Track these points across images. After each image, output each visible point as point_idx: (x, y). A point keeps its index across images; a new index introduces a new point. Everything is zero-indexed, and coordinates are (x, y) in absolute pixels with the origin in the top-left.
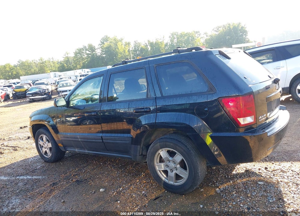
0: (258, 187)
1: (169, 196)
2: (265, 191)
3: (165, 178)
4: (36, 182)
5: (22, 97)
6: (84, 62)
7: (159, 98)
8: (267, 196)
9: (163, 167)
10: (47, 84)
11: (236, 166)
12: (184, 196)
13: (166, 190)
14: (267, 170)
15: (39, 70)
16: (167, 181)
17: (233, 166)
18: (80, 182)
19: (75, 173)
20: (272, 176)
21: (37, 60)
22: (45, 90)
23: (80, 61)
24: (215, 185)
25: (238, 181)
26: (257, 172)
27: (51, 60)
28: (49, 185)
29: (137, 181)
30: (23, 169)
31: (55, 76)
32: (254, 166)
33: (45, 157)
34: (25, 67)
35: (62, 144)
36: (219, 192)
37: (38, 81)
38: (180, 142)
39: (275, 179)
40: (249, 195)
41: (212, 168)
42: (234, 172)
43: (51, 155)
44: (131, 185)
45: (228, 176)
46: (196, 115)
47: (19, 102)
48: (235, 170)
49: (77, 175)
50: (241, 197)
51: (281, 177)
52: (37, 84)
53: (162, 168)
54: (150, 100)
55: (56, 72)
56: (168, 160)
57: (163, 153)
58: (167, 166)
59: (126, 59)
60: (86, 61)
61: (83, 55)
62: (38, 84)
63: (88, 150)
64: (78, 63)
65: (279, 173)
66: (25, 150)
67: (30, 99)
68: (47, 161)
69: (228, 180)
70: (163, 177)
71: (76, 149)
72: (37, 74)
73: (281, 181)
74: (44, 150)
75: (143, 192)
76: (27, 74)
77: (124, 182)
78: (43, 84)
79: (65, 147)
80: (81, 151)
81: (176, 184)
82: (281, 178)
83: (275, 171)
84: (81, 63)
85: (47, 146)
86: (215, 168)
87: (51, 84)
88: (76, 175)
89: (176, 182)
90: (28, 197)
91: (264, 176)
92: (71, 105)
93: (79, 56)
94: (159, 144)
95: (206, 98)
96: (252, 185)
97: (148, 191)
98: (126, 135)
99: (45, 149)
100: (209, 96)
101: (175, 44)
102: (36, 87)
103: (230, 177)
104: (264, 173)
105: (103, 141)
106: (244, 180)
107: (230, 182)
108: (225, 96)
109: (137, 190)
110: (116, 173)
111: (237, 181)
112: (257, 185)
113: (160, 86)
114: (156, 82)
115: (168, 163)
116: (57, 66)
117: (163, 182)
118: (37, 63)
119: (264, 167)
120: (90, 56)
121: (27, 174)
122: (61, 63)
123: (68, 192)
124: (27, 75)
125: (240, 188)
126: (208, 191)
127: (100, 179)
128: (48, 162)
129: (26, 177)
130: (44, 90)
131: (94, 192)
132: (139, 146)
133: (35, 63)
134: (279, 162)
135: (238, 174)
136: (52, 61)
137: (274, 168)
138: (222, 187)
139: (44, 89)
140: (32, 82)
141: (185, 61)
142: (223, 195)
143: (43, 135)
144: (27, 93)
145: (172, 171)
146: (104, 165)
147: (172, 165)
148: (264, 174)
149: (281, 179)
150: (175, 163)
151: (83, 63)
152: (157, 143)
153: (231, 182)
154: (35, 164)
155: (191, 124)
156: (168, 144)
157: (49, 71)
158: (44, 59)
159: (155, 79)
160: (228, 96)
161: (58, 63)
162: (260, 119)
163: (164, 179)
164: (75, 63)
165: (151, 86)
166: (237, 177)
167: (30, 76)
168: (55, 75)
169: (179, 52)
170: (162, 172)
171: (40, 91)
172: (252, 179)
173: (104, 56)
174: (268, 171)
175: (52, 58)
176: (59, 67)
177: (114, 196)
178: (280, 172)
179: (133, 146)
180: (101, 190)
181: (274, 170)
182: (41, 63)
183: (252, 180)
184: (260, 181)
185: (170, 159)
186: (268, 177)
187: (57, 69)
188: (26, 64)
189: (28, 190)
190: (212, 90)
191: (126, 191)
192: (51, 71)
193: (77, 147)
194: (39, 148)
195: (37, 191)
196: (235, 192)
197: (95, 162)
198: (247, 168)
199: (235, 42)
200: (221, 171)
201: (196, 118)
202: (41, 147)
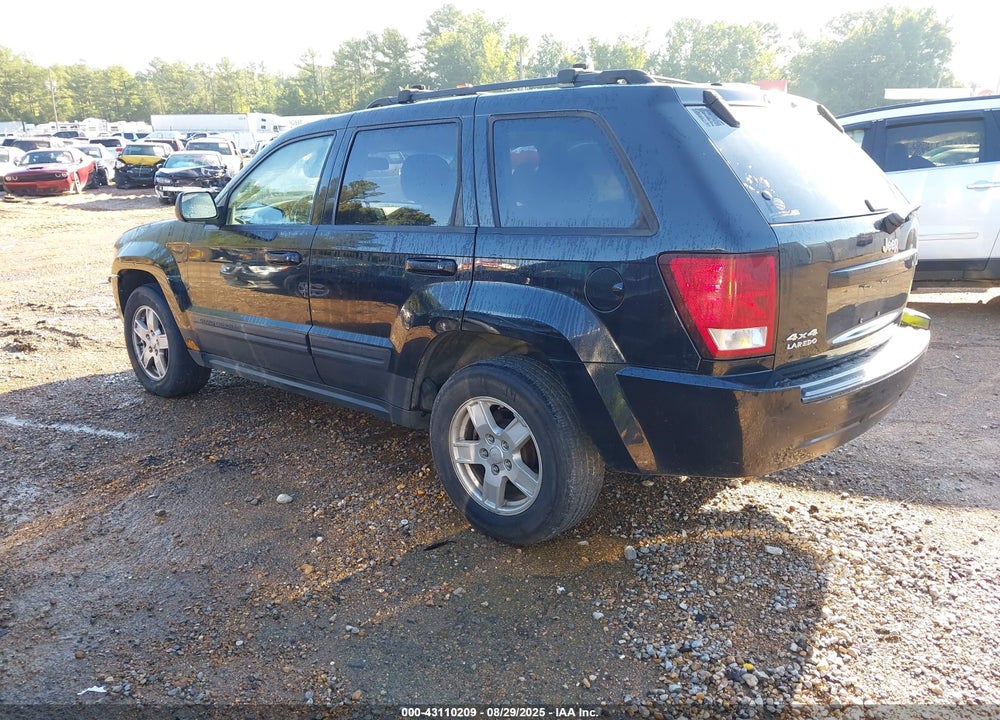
0: (758, 561)
1: (476, 546)
2: (777, 576)
3: (476, 489)
4: (104, 446)
5: (144, 182)
6: (363, 88)
7: (488, 231)
8: (772, 592)
9: (472, 452)
10: (225, 152)
11: (721, 489)
12: (520, 551)
13: (474, 525)
14: (815, 514)
15: (214, 101)
16: (478, 498)
17: (712, 488)
18: (231, 465)
19: (225, 437)
20: (818, 536)
21: (213, 65)
22: (216, 168)
23: (351, 86)
24: (628, 536)
25: (706, 535)
26: (779, 518)
27: (258, 71)
28: (136, 461)
29: (398, 487)
30: (77, 402)
31: (264, 127)
32: (780, 497)
33: (147, 377)
34: (171, 84)
35: (198, 344)
36: (631, 556)
37: (205, 136)
38: (529, 382)
39: (824, 545)
40: (721, 580)
41: (644, 483)
42: (707, 508)
43: (164, 373)
44: (375, 496)
45: (681, 515)
46: (585, 304)
47: (132, 197)
48: (712, 501)
49: (229, 444)
50: (693, 582)
51: (846, 541)
52: (193, 147)
53: (469, 458)
54: (458, 233)
55: (270, 113)
56: (490, 436)
57: (477, 411)
58: (485, 453)
59: (414, 87)
60: (370, 89)
61: (364, 65)
62: (198, 146)
63: (269, 373)
64: (343, 91)
65: (847, 530)
66: (104, 347)
67: (165, 193)
68: (153, 391)
69: (678, 525)
70: (470, 483)
71: (234, 364)
72: (208, 113)
73: (840, 555)
74: (148, 355)
75: (404, 522)
76: (175, 109)
77: (360, 484)
78: (213, 147)
79: (204, 352)
80: (249, 371)
81: (504, 511)
82: (845, 544)
83: (839, 523)
84: (354, 93)
85: (157, 342)
86: (651, 484)
87: (243, 151)
88: (225, 443)
89: (505, 506)
90: (67, 485)
91: (795, 531)
92: (235, 223)
93: (351, 66)
94: (466, 381)
95: (624, 248)
96: (744, 554)
97: (419, 521)
98: (376, 340)
99: (151, 351)
100: (634, 244)
101: (682, 63)
102: (186, 156)
103: (686, 518)
104: (800, 524)
105: (310, 351)
106: (728, 534)
107: (680, 532)
108: (681, 250)
109: (387, 514)
110: (344, 454)
111: (702, 532)
112: (761, 555)
113: (494, 194)
114: (485, 176)
115: (488, 445)
116: (275, 92)
117: (466, 500)
118: (212, 75)
119: (809, 506)
120: (386, 70)
121: (85, 420)
122: (287, 85)
123: (184, 491)
124: (175, 114)
125: (702, 555)
126: (599, 549)
127: (292, 464)
128: (155, 394)
129: (80, 427)
130: (211, 167)
131: (259, 501)
132: (410, 380)
133: (203, 73)
134: (866, 497)
135: (718, 513)
136: (260, 76)
137: (841, 511)
138: (647, 545)
139: (214, 165)
140: (184, 137)
141: (585, 115)
142: (642, 567)
143: (147, 308)
144: (157, 173)
145: (497, 469)
146: (318, 427)
147: (498, 450)
148: (799, 526)
149: (842, 549)
150: (507, 448)
151: (361, 94)
152: (463, 378)
153: (684, 534)
154: (117, 396)
155: (567, 330)
156: (495, 384)
157: (246, 109)
158: (233, 65)
159: (485, 165)
160: (691, 249)
161: (277, 85)
162: (792, 343)
163: (470, 490)
164: (335, 91)
165: (469, 186)
166: (708, 523)
167: (186, 116)
168: (263, 124)
169: (576, 79)
170: (468, 468)
171: (199, 170)
172: (752, 534)
173: (433, 75)
174: (815, 517)
175: (262, 66)
176: (279, 99)
177: (314, 520)
178: (851, 528)
179: (394, 376)
180: (281, 498)
181: (836, 519)
182: (225, 79)
183: (752, 538)
184: (777, 543)
185: (496, 431)
186: (807, 535)
187: (272, 105)
188: (175, 75)
189: (71, 466)
190: (646, 224)
191: (354, 511)
192: (253, 107)
193: (240, 359)
194: (133, 345)
195: (98, 471)
196: (682, 564)
197: (296, 413)
198: (756, 499)
199: (898, 77)
200: (666, 497)
201: (583, 311)
202: (140, 345)
